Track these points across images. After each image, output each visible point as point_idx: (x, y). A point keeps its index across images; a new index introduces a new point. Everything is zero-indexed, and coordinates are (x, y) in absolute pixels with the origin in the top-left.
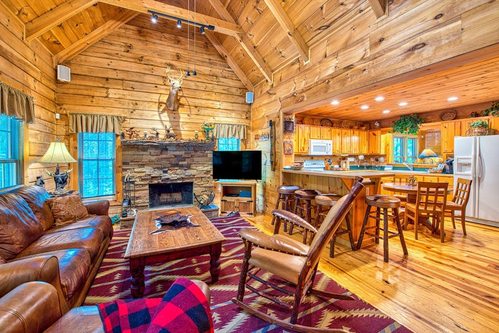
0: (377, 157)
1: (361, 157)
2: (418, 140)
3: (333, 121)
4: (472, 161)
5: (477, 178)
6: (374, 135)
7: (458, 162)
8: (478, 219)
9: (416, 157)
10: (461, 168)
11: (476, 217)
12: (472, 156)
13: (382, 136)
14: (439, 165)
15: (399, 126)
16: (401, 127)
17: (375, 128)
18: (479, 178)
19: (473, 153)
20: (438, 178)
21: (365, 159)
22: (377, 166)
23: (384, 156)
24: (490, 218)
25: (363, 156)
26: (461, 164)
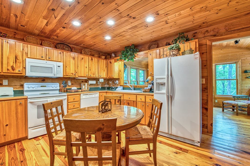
0: (113, 80)
1: (102, 80)
2: (146, 71)
3: (72, 47)
4: (165, 81)
5: (170, 97)
6: (111, 63)
7: (157, 82)
8: (171, 135)
9: (145, 82)
10: (159, 87)
11: (170, 133)
12: (166, 76)
13: (115, 63)
14: (149, 86)
15: (123, 55)
16: (124, 56)
17: (111, 57)
18: (171, 96)
19: (166, 73)
20: (145, 96)
21: (104, 82)
22: (113, 87)
23: (118, 79)
24: (180, 134)
25: (103, 80)
26: (159, 83)
